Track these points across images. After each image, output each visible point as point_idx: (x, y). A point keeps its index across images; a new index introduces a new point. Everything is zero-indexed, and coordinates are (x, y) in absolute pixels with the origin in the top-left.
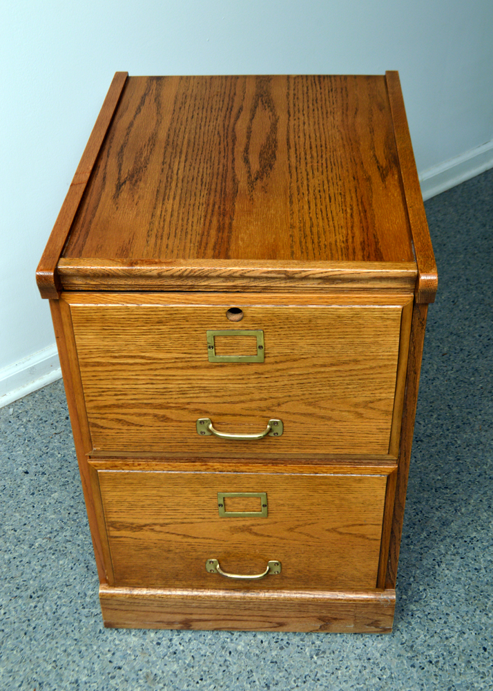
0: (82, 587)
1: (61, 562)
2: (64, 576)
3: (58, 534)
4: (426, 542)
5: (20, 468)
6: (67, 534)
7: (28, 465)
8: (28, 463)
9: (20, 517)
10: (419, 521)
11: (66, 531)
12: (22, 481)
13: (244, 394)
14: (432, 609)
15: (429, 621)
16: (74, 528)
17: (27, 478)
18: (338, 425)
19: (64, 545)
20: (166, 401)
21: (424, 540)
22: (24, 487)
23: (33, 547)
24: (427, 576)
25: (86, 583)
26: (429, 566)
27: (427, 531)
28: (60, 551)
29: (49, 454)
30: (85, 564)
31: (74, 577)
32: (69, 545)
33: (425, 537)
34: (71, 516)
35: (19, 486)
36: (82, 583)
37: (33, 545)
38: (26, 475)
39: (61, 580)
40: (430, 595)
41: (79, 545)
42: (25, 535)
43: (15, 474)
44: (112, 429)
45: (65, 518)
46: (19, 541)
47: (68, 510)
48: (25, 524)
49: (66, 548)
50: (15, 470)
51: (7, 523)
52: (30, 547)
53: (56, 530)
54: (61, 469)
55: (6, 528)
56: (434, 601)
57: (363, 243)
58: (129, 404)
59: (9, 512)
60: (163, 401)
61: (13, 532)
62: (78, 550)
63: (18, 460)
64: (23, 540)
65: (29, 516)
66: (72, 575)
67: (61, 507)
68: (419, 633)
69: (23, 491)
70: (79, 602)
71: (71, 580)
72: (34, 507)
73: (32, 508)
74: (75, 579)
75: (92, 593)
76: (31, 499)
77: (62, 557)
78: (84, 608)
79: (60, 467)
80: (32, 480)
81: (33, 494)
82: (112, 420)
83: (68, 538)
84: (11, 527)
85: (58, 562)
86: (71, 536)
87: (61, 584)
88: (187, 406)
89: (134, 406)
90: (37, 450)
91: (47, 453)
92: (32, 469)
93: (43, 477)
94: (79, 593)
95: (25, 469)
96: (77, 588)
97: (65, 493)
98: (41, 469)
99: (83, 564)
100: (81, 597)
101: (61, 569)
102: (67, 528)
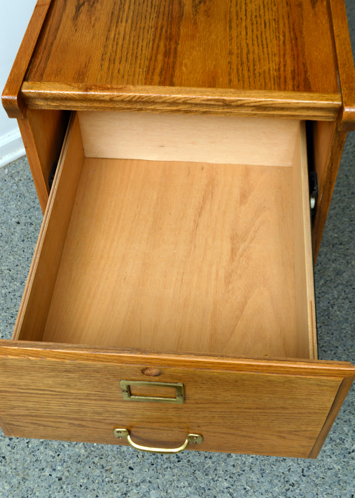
4: (323, 289)
5: (13, 219)
7: (19, 216)
8: (20, 215)
9: (13, 259)
10: (319, 271)
12: (15, 230)
13: (161, 419)
14: (325, 342)
15: (323, 352)
17: (18, 228)
18: (259, 441)
20: (81, 417)
21: (322, 287)
22: (16, 234)
23: (24, 284)
24: (323, 316)
26: (324, 308)
27: (324, 279)
29: (35, 208)
33: (323, 284)
35: (12, 234)
37: (23, 282)
38: (18, 225)
40: (325, 331)
42: (18, 274)
43: (9, 224)
44: (29, 427)
46: (13, 279)
48: (17, 265)
50: (10, 221)
51: (3, 264)
52: (21, 284)
55: (3, 268)
56: (327, 336)
57: (293, 72)
58: (43, 416)
59: (5, 255)
60: (78, 417)
61: (8, 271)
63: (12, 212)
64: (16, 279)
65: (21, 259)
69: (16, 238)
72: (24, 251)
73: (22, 252)
76: (21, 245)
80: (22, 229)
81: (23, 241)
82: (26, 423)
84: (6, 268)
88: (104, 421)
89: (47, 417)
90: (26, 205)
91: (34, 207)
92: (23, 220)
93: (31, 227)
95: (17, 220)
98: (29, 220)
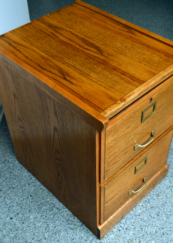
0: (78, 236)
1: (62, 235)
2: (68, 238)
3: (49, 228)
5: (7, 219)
6: (52, 225)
7: (8, 216)
8: (8, 215)
9: (29, 234)
11: (50, 224)
12: (14, 222)
16: (52, 221)
17: (14, 220)
19: (55, 229)
22: (17, 223)
23: (47, 238)
25: (77, 233)
28: (57, 232)
29: (11, 207)
30: (69, 228)
31: (71, 235)
32: (57, 228)
34: (45, 219)
35: (15, 225)
36: (77, 235)
37: (46, 238)
38: (12, 219)
39: (69, 240)
41: (60, 225)
42: (39, 237)
43: (8, 222)
45: (44, 221)
46: (40, 241)
47: (42, 218)
48: (34, 234)
49: (57, 229)
50: (6, 221)
51: (27, 239)
52: (46, 239)
53: (47, 227)
54: (21, 208)
55: (29, 241)
59: (24, 235)
61: (33, 240)
62: (62, 227)
63: (3, 217)
64: (41, 239)
65: (32, 230)
66: (70, 235)
67: (38, 219)
69: (18, 225)
70: (83, 240)
71: (72, 237)
72: (29, 227)
73: (29, 228)
74: (73, 236)
75: (83, 235)
76: (25, 225)
77: (60, 233)
78: (87, 241)
79: (20, 207)
80: (17, 219)
81: (23, 223)
83: (54, 226)
84: (31, 239)
85: (61, 236)
86: (54, 224)
87: (71, 241)
90: (5, 209)
91: (10, 207)
92: (12, 216)
93: (19, 215)
94: (79, 238)
95: (9, 218)
96: (77, 237)
97: (34, 214)
98: (15, 213)
99: (69, 230)
100: (82, 239)
101: (64, 237)
102: (49, 223)
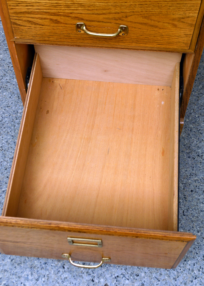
0: (16, 108)
1: (4, 94)
2: (6, 102)
3: (2, 78)
4: (201, 91)
6: (8, 78)
10: (199, 79)
11: (7, 76)
13: (105, 9)
14: (202, 127)
15: (200, 134)
16: (11, 75)
18: (161, 31)
19: (6, 84)
20: (57, 11)
21: (200, 90)
24: (200, 109)
25: (18, 106)
26: (202, 104)
27: (202, 84)
28: (4, 87)
30: (17, 95)
31: (11, 102)
32: (8, 84)
33: (201, 88)
34: (9, 68)
36: (16, 106)
39: (4, 104)
40: (201, 120)
41: (14, 85)
44: (25, 26)
45: (7, 69)
47: (8, 65)
49: (7, 86)
53: (2, 76)
54: (4, 41)
56: (203, 123)
58: (35, 12)
60: (56, 11)
62: (14, 87)
66: (10, 101)
67: (4, 63)
68: (193, 140)
70: (14, 116)
71: (10, 104)
74: (12, 103)
75: (21, 111)
77: (5, 91)
78: (17, 119)
79: (3, 40)
82: (25, 21)
83: (8, 81)
85: (3, 94)
86: (10, 79)
87: (4, 106)
88: (71, 15)
89: (38, 13)
94: (14, 111)
96: (13, 108)
97: (6, 55)
99: (16, 95)
100: (15, 113)
101: (4, 97)
102: (7, 75)
